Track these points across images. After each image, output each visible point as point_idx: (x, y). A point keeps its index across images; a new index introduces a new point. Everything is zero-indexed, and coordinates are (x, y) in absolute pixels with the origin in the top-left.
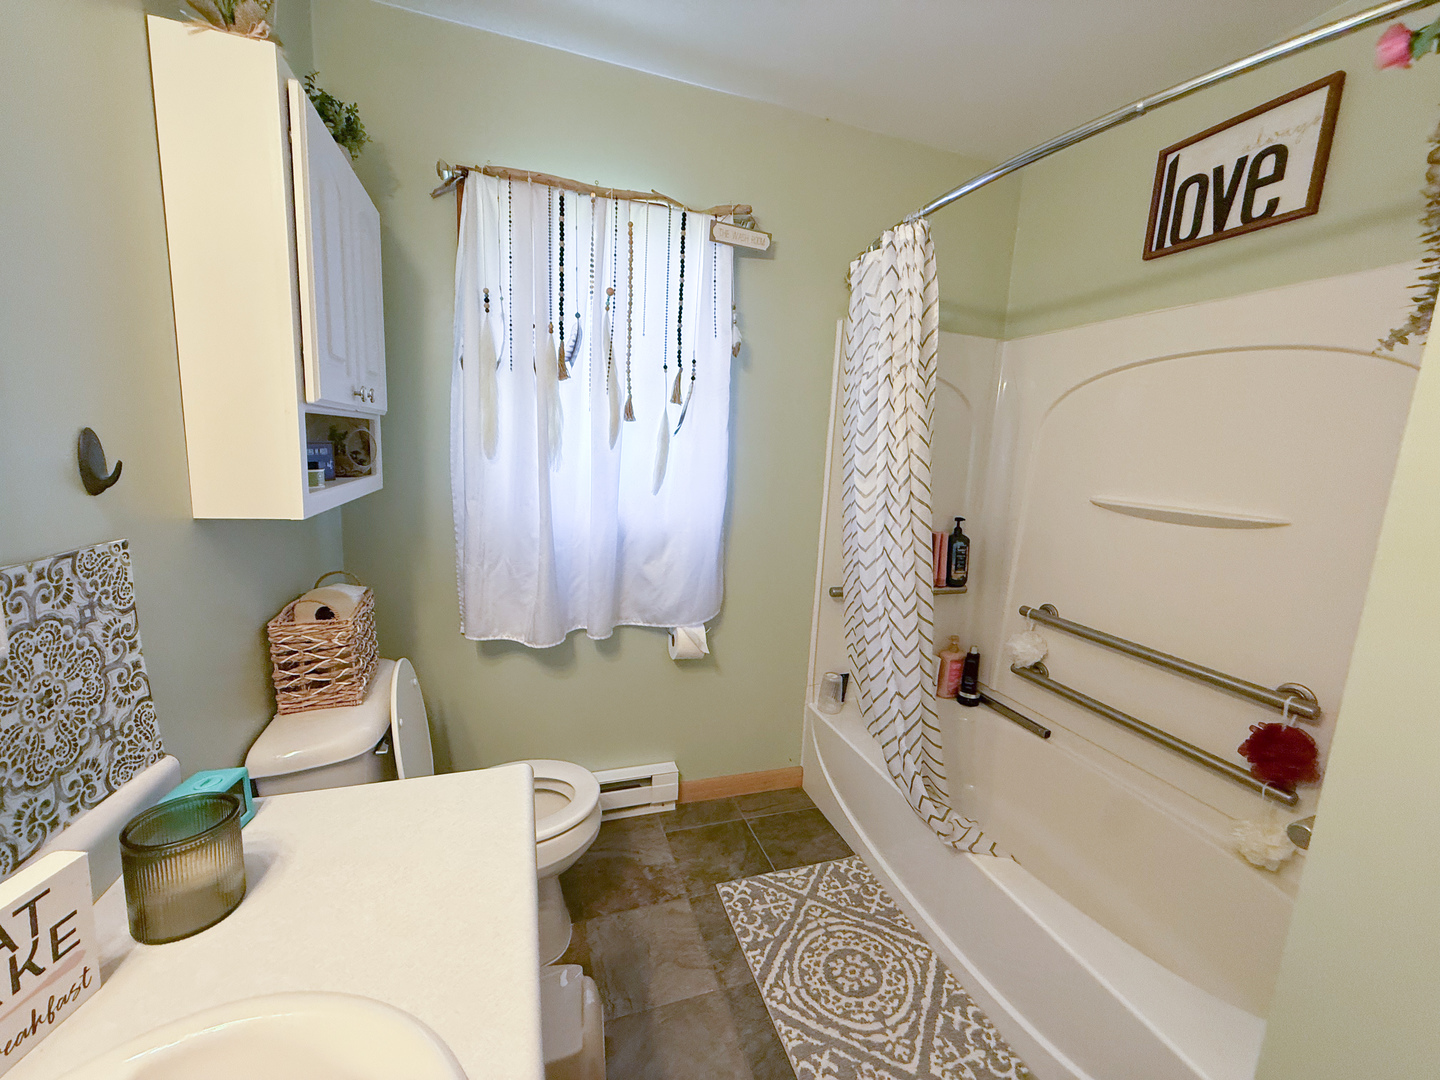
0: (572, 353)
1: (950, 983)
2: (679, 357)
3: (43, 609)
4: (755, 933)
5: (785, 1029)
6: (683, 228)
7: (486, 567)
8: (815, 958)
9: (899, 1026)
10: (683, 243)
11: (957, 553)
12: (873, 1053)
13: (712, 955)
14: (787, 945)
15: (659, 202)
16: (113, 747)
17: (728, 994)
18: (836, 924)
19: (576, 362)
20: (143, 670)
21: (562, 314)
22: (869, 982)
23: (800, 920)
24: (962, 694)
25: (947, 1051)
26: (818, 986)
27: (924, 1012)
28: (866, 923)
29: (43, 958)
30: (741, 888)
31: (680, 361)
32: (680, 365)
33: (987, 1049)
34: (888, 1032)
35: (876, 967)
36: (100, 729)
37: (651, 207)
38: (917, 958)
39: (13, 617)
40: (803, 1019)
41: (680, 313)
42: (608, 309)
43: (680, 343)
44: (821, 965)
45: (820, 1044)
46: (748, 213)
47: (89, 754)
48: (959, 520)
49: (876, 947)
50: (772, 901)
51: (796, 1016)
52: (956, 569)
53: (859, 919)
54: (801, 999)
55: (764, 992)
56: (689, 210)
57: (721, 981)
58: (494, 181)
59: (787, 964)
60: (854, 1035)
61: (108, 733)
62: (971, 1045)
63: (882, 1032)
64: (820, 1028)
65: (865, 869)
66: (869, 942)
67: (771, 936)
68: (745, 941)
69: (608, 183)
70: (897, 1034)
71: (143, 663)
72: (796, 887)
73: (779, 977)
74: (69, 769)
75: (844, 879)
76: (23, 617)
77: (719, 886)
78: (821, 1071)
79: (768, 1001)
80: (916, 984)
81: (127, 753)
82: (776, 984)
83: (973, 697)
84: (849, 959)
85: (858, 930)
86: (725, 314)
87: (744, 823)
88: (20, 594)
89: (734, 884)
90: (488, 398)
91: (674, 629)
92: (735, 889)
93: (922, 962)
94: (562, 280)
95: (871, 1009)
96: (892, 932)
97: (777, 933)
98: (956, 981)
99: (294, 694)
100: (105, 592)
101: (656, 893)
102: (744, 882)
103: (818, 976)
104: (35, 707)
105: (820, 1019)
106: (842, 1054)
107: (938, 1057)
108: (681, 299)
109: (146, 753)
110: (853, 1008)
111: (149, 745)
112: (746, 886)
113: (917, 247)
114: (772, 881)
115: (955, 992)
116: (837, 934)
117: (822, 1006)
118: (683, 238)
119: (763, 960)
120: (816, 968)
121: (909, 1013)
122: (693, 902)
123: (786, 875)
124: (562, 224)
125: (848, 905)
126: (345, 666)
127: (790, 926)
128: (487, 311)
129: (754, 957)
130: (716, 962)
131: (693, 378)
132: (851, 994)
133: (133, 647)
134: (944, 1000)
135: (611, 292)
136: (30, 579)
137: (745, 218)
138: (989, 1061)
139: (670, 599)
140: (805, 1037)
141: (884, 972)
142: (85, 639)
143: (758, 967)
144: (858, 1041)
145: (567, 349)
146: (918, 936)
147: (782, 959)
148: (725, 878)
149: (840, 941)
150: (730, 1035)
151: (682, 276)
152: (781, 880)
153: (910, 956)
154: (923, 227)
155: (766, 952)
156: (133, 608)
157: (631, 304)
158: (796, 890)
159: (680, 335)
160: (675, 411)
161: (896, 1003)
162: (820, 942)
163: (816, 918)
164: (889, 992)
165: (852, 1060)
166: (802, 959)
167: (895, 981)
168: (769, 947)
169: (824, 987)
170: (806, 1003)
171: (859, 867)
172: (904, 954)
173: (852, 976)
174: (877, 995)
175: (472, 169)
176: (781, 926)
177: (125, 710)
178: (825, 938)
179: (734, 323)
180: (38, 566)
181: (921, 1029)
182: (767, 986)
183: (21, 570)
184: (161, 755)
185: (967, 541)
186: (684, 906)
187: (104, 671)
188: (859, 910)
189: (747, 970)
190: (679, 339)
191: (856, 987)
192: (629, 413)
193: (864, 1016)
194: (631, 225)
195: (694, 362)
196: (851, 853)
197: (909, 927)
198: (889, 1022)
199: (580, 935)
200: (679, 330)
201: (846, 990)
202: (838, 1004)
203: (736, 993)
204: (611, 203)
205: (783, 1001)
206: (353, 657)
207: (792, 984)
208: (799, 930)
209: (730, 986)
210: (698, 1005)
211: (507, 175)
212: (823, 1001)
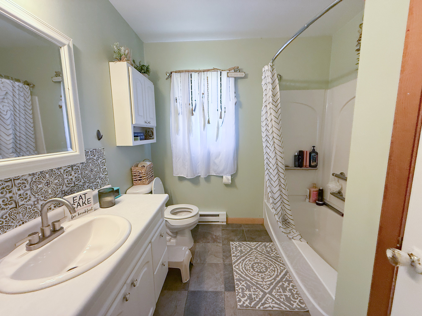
0: (195, 109)
1: (288, 276)
2: (221, 107)
3: (91, 157)
4: (236, 254)
5: (236, 274)
6: (221, 75)
7: (177, 159)
8: (250, 262)
9: (268, 282)
10: (221, 79)
11: (313, 157)
12: (257, 285)
13: (224, 256)
14: (244, 258)
15: (215, 70)
16: (101, 181)
17: (225, 264)
18: (260, 256)
19: (196, 111)
20: (106, 169)
21: (192, 101)
22: (263, 270)
23: (249, 253)
24: (317, 202)
25: (279, 290)
26: (249, 268)
27: (276, 281)
28: (268, 258)
29: (86, 202)
30: (236, 244)
31: (221, 108)
32: (221, 109)
33: (292, 293)
34: (264, 282)
35: (267, 268)
36: (99, 177)
37: (213, 72)
38: (280, 268)
39: (87, 157)
40: (241, 274)
41: (221, 96)
42: (202, 98)
43: (221, 104)
44: (251, 264)
45: (244, 279)
46: (238, 68)
47: (98, 181)
48: (314, 147)
49: (269, 264)
50: (243, 248)
51: (240, 272)
52: (313, 162)
53: (267, 257)
54: (243, 270)
55: (234, 266)
56: (222, 71)
57: (224, 261)
58: (177, 73)
59: (242, 262)
60: (254, 280)
61: (100, 178)
62: (287, 291)
63: (262, 282)
64: (245, 277)
65: (274, 246)
66: (267, 262)
67: (240, 255)
68: (233, 255)
69: (202, 69)
70: (266, 283)
71: (106, 168)
72: (252, 246)
73: (239, 264)
74: (95, 182)
75: (266, 247)
76: (88, 157)
77: (231, 242)
78: (241, 285)
79: (234, 268)
80: (277, 274)
81: (103, 182)
82: (237, 265)
83: (321, 203)
84: (260, 264)
85: (265, 259)
86: (233, 95)
87: (243, 230)
88: (88, 154)
89: (235, 242)
90: (177, 121)
91: (223, 176)
92: (235, 243)
93: (281, 270)
94: (192, 93)
95: (261, 276)
96: (275, 261)
97: (242, 255)
98: (290, 276)
99: (136, 181)
100: (101, 156)
101: (215, 240)
102: (238, 242)
103: (249, 266)
104: (90, 171)
105: (246, 275)
106: (249, 283)
107: (276, 291)
108: (221, 93)
109: (106, 183)
110: (256, 275)
111: (107, 182)
112: (238, 243)
113: (269, 71)
114: (245, 244)
115: (289, 279)
116: (258, 259)
117: (247, 272)
118: (221, 78)
119: (236, 259)
120: (250, 264)
121: (272, 280)
122: (223, 245)
123: (250, 243)
124: (191, 80)
125: (265, 253)
126: (145, 177)
127: (246, 254)
128: (176, 102)
129: (234, 258)
130: (224, 257)
131: (225, 112)
132: (257, 272)
133: (105, 165)
134: (284, 279)
135: (203, 94)
136: (89, 152)
137: (237, 70)
138: (291, 296)
139: (221, 169)
140: (240, 277)
141: (269, 269)
142: (97, 163)
143: (234, 261)
144: (254, 282)
145: (193, 108)
146: (283, 264)
147: (241, 260)
148: (233, 241)
149: (259, 260)
150: (222, 272)
151: (221, 87)
152: (248, 244)
153: (279, 268)
154: (270, 65)
155: (237, 258)
156: (105, 159)
157: (208, 96)
158: (251, 247)
159: (221, 102)
160: (221, 121)
161: (269, 277)
162: (253, 259)
163: (254, 254)
164: (268, 274)
165: (251, 285)
166: (246, 261)
167: (271, 272)
168: (238, 257)
169: (250, 269)
170: (243, 271)
171: (272, 245)
172: (276, 267)
173: (259, 268)
174: (264, 274)
175: (173, 72)
176: (244, 254)
177: (103, 175)
178: (255, 259)
179: (235, 97)
180: (90, 150)
181: (274, 284)
182: (235, 265)
183: (88, 150)
184: (109, 184)
185: (317, 154)
186: (221, 245)
187: (100, 168)
188: (268, 255)
189: (231, 261)
190: (221, 103)
191: (259, 271)
192: (209, 122)
193: (258, 277)
194: (207, 77)
195: (225, 108)
196: (272, 241)
197: (281, 262)
198: (264, 280)
199: (195, 245)
200: (221, 101)
201: (256, 271)
202: (252, 273)
203: (227, 265)
204: (203, 73)
205: (238, 269)
206: (146, 175)
207: (242, 266)
208: (248, 255)
209: (226, 263)
210: (216, 265)
211: (179, 72)
212: (248, 271)
